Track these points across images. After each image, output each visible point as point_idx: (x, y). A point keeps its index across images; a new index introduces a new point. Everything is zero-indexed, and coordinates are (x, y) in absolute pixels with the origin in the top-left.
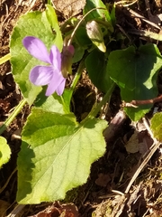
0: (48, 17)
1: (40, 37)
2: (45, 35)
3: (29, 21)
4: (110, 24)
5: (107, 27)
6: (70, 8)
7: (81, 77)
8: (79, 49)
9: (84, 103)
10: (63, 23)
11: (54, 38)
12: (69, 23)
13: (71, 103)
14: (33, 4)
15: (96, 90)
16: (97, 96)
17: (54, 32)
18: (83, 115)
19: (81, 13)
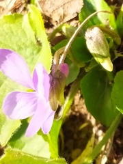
0: (31, 23)
1: (20, 48)
2: (26, 47)
3: (6, 26)
4: (116, 33)
5: (113, 37)
6: (61, 11)
7: (73, 102)
8: (72, 65)
9: (75, 136)
10: (51, 31)
11: (39, 51)
12: (59, 30)
13: (59, 137)
14: (12, 6)
15: (93, 121)
16: (95, 130)
17: (39, 43)
18: (74, 153)
19: (77, 18)
